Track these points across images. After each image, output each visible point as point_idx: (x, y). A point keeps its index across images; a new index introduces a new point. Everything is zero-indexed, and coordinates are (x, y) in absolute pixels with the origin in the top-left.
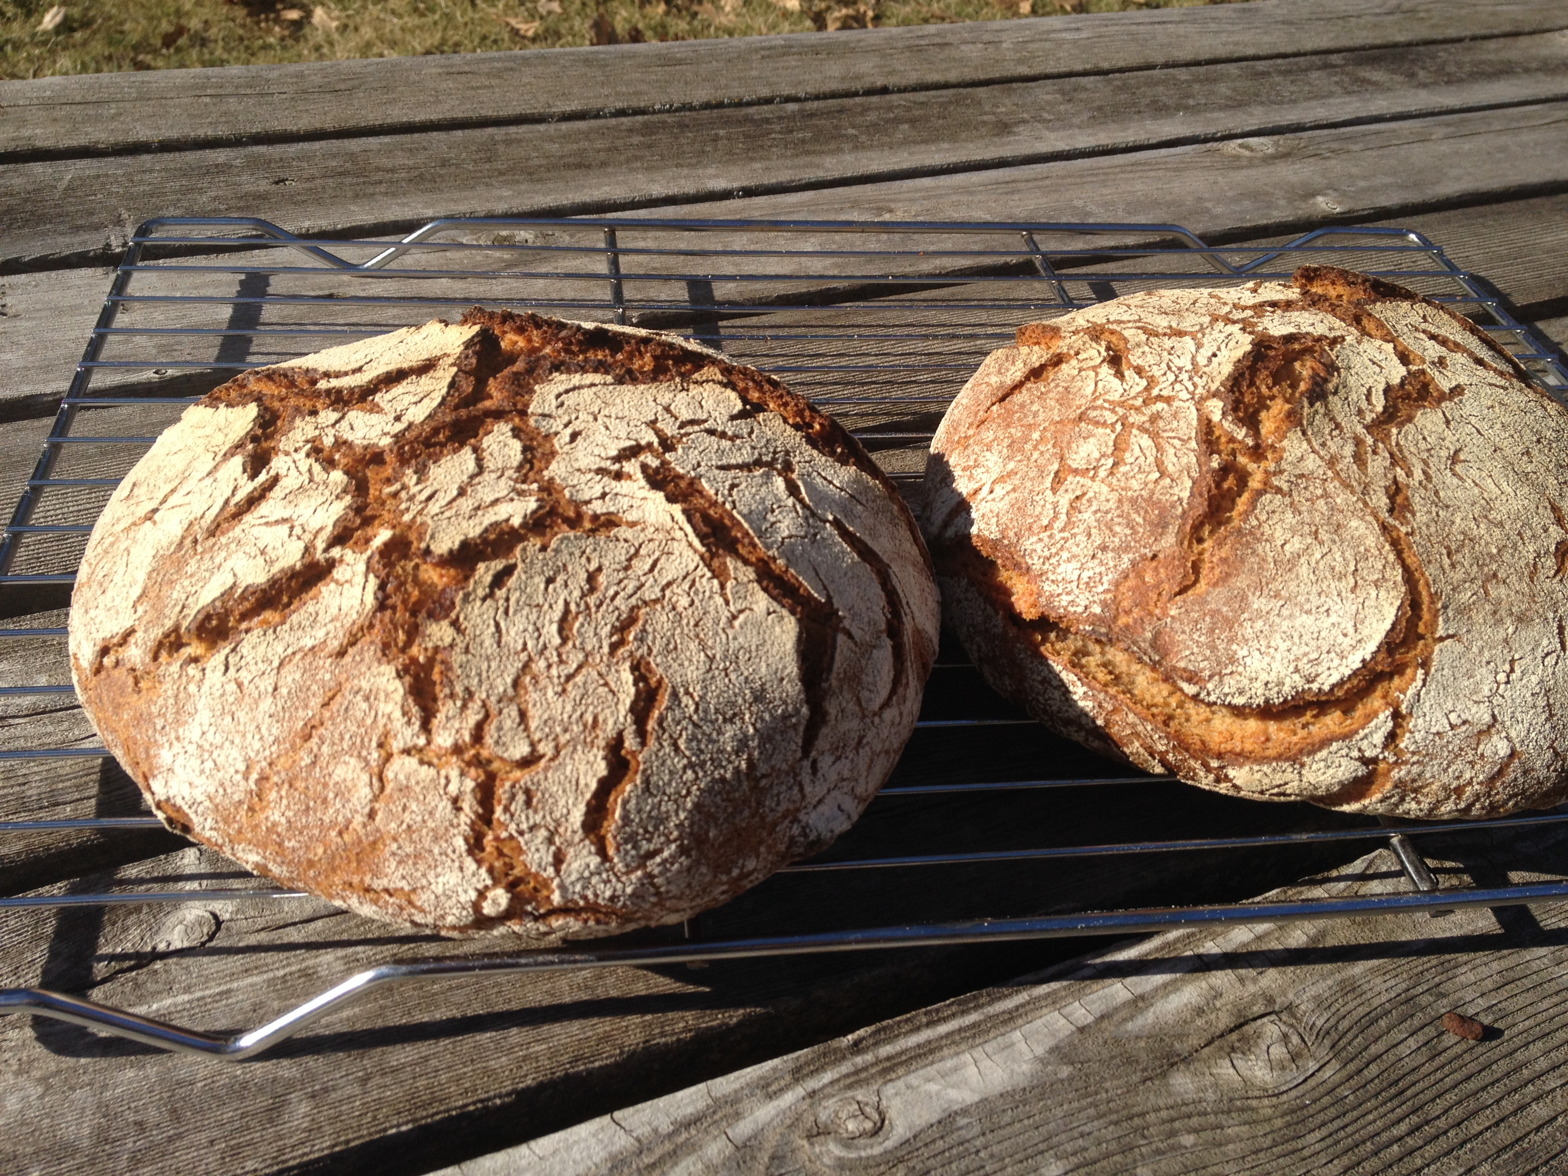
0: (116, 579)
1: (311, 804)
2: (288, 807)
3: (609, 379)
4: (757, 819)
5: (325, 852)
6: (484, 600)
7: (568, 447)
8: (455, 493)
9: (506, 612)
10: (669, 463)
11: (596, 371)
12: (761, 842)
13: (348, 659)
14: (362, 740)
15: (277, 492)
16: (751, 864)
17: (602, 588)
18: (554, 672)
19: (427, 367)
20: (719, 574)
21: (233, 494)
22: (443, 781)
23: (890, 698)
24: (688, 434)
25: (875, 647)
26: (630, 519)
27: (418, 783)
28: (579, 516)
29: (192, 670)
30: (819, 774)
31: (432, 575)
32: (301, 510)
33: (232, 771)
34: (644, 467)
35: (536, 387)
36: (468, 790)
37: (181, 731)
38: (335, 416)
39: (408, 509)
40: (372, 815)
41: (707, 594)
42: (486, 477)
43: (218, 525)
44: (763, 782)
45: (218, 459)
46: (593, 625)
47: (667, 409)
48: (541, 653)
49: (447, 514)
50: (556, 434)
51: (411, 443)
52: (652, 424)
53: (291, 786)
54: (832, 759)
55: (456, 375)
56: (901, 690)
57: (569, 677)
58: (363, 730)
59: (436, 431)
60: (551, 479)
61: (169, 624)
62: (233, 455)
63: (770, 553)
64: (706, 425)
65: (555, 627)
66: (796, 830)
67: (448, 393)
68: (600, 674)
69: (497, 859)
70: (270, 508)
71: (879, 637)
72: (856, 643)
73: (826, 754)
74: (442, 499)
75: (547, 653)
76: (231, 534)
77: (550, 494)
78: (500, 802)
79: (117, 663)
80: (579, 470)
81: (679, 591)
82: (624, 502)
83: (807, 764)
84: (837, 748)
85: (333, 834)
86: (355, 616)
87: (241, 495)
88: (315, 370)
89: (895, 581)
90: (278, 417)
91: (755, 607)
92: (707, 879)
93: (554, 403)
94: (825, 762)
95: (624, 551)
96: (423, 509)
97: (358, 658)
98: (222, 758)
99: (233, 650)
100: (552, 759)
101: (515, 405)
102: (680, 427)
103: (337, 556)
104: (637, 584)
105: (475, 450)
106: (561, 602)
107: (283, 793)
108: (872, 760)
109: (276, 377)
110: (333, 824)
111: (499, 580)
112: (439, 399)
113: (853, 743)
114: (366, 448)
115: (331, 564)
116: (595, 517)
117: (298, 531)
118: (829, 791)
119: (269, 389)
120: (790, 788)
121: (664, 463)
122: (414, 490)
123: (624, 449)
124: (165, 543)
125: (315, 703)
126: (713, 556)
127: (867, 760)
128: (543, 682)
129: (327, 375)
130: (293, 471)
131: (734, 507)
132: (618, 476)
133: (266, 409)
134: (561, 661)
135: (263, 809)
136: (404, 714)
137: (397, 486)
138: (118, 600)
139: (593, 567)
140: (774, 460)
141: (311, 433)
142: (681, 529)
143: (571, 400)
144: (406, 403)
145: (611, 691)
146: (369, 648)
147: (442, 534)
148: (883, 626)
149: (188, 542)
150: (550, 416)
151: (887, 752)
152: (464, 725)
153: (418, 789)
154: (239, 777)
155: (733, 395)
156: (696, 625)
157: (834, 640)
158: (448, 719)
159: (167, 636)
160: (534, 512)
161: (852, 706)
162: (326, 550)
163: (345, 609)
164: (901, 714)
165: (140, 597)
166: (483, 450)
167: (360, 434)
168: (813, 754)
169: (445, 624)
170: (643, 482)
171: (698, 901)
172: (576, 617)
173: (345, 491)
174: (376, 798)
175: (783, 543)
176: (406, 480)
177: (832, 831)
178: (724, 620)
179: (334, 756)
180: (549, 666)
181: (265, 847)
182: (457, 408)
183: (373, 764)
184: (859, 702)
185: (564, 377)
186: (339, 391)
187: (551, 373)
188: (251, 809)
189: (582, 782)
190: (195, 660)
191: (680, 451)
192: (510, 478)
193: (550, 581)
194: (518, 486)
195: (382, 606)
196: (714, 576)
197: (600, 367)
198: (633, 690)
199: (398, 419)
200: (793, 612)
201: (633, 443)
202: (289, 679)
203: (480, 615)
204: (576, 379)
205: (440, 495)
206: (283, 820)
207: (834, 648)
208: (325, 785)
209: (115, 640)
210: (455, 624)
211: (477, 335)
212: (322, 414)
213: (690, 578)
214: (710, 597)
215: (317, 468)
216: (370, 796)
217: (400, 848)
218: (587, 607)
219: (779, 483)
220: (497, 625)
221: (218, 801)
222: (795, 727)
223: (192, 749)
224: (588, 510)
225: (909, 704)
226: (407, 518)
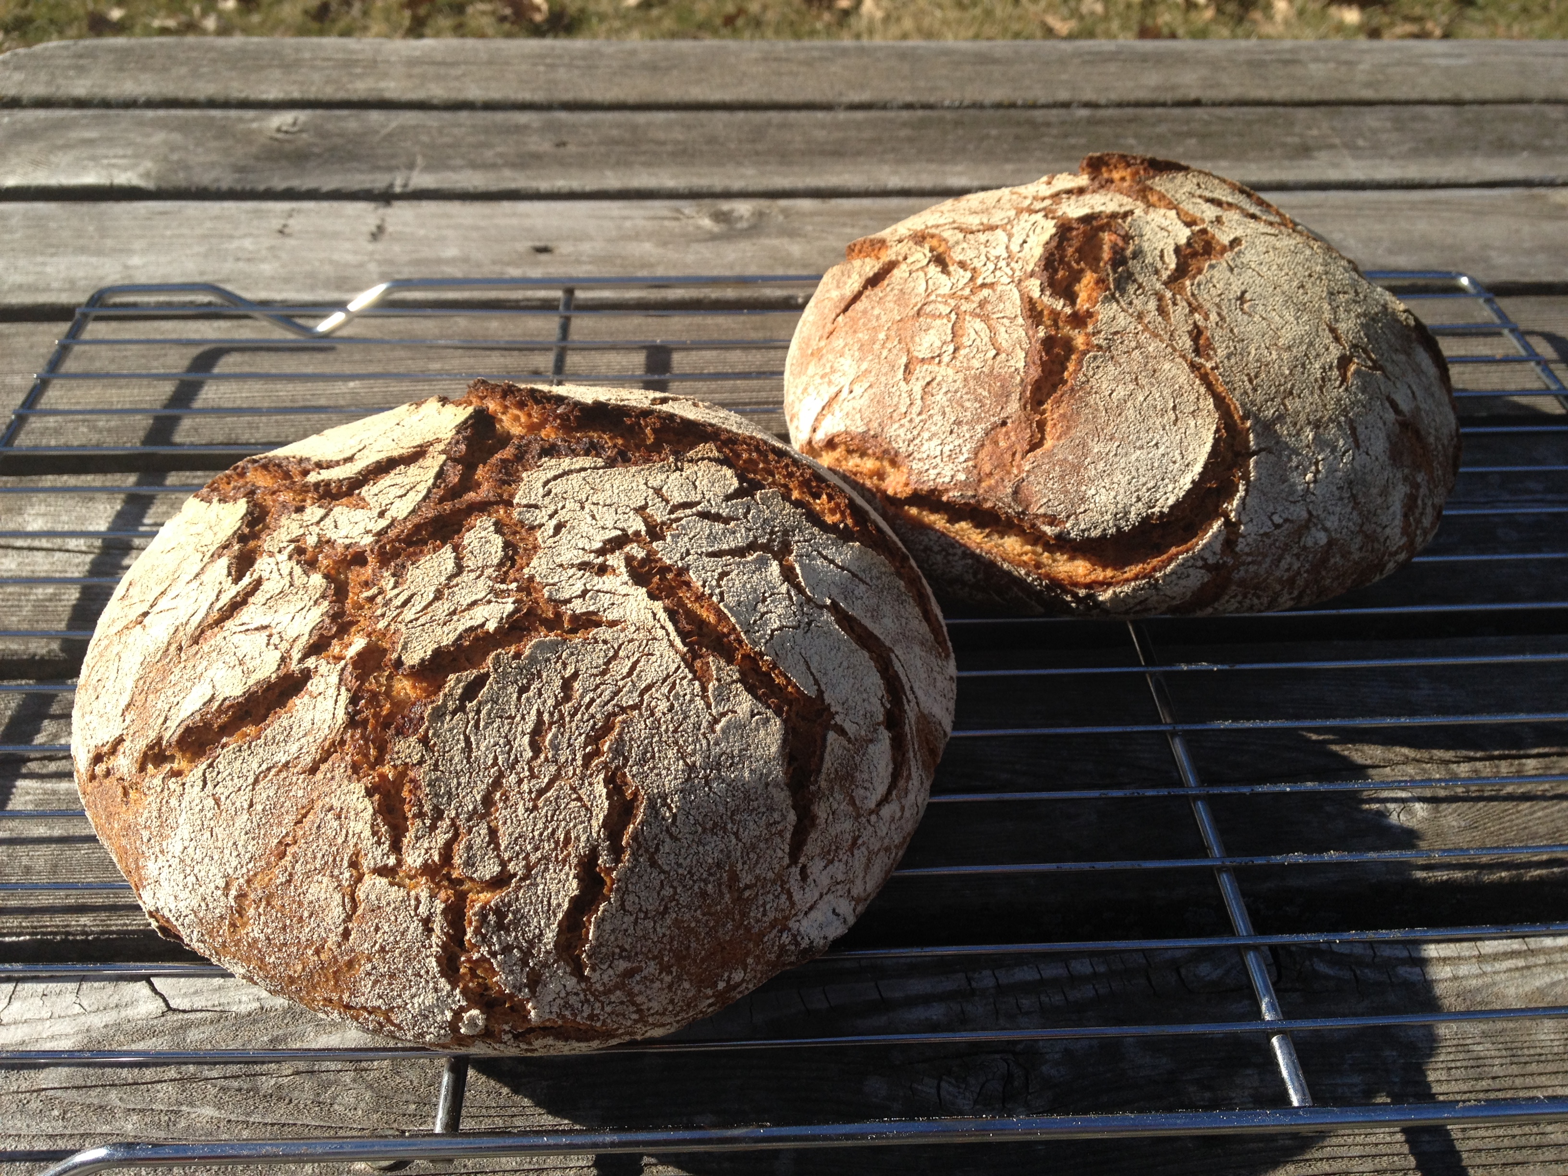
0: (109, 684)
1: (288, 922)
2: (266, 923)
3: (600, 462)
4: (741, 932)
5: (304, 969)
6: (454, 713)
7: (552, 540)
8: (431, 596)
9: (477, 726)
10: (657, 552)
11: (587, 453)
12: (747, 954)
13: (319, 776)
14: (334, 860)
15: (259, 598)
16: (738, 976)
17: (577, 695)
18: (525, 787)
19: (418, 454)
20: (702, 677)
21: (217, 599)
22: (413, 902)
23: (889, 792)
24: (679, 519)
25: (871, 741)
26: (610, 618)
27: (388, 904)
28: (558, 616)
29: (173, 784)
30: (810, 880)
31: (404, 687)
32: (278, 617)
33: (212, 886)
34: (629, 560)
35: (524, 475)
36: (438, 911)
37: (164, 844)
38: (322, 512)
39: (383, 615)
40: (346, 934)
41: (688, 697)
42: (465, 577)
43: (202, 632)
44: (747, 894)
45: (206, 560)
46: (567, 735)
47: (658, 491)
48: (512, 767)
49: (422, 621)
50: (541, 526)
51: (393, 541)
52: (641, 510)
53: (268, 904)
54: (823, 864)
55: (444, 464)
56: (901, 783)
57: (541, 792)
58: (334, 849)
59: (418, 528)
60: (531, 578)
61: (153, 735)
62: (220, 556)
63: (757, 649)
64: (699, 508)
65: (526, 739)
66: (786, 938)
67: (434, 485)
68: (573, 789)
69: (471, 980)
70: (251, 614)
71: (875, 730)
72: (849, 740)
73: (817, 859)
74: (418, 604)
75: (518, 768)
76: (213, 642)
77: (529, 594)
78: (470, 923)
79: (108, 773)
80: (561, 565)
81: (658, 695)
82: (606, 600)
83: (795, 871)
84: (829, 852)
85: (310, 952)
86: (327, 731)
87: (225, 599)
88: (308, 459)
89: (897, 665)
90: (267, 513)
91: (738, 709)
92: (690, 995)
93: (541, 492)
94: (816, 868)
95: (602, 654)
96: (398, 615)
97: (329, 775)
98: (203, 873)
99: (210, 765)
100: (522, 879)
101: (501, 496)
102: (671, 512)
103: (312, 667)
104: (614, 689)
105: (455, 549)
106: (534, 712)
107: (261, 910)
108: (869, 860)
109: (271, 468)
110: (310, 943)
111: (471, 690)
112: (424, 492)
113: (846, 845)
114: (347, 547)
115: (307, 675)
116: (575, 618)
117: (275, 639)
118: (821, 896)
119: (262, 481)
120: (778, 897)
121: (651, 553)
122: (391, 594)
123: (610, 541)
124: (152, 649)
125: (289, 819)
126: (695, 656)
127: (864, 860)
128: (513, 798)
129: (319, 465)
130: (275, 575)
131: (722, 600)
132: (602, 570)
133: (255, 505)
134: (533, 776)
135: (244, 925)
136: (374, 833)
137: (375, 590)
138: (109, 706)
139: (568, 674)
140: (770, 540)
141: (296, 532)
142: (663, 627)
143: (557, 487)
144: (391, 496)
145: (584, 806)
146: (339, 765)
147: (415, 644)
148: (881, 718)
149: (173, 648)
150: (536, 507)
151: (887, 849)
152: (433, 844)
153: (389, 909)
154: (220, 892)
155: (729, 473)
156: (675, 731)
157: (824, 739)
158: (418, 838)
159: (151, 747)
160: (510, 615)
161: (844, 807)
162: (301, 660)
163: (318, 724)
164: (903, 809)
165: (128, 706)
166: (464, 548)
167: (343, 533)
168: (802, 860)
169: (413, 739)
170: (625, 577)
171: (683, 1015)
172: (550, 728)
173: (323, 597)
174: (349, 918)
175: (772, 636)
176: (383, 583)
177: (825, 938)
178: (705, 724)
179: (308, 875)
180: (520, 782)
181: (249, 961)
182: (441, 500)
183: (345, 884)
184: (852, 802)
185: (553, 461)
186: (328, 484)
187: (540, 458)
188: (233, 925)
189: (554, 902)
190: (178, 774)
191: (669, 539)
192: (489, 577)
193: (523, 690)
194: (497, 586)
195: (353, 722)
196: (695, 678)
197: (592, 449)
198: (606, 804)
199: (381, 514)
200: (778, 713)
201: (619, 533)
202: (264, 795)
203: (451, 730)
204: (566, 463)
205: (417, 598)
206: (262, 937)
207: (824, 747)
208: (300, 904)
209: (105, 749)
210: (424, 741)
211: (471, 417)
212: (308, 511)
213: (671, 680)
214: (691, 701)
215: (298, 570)
216: (343, 917)
217: (374, 968)
218: (562, 717)
219: (774, 567)
220: (467, 740)
221: (201, 915)
222: (781, 833)
223: (175, 862)
224: (567, 610)
225: (911, 797)
226: (381, 625)
